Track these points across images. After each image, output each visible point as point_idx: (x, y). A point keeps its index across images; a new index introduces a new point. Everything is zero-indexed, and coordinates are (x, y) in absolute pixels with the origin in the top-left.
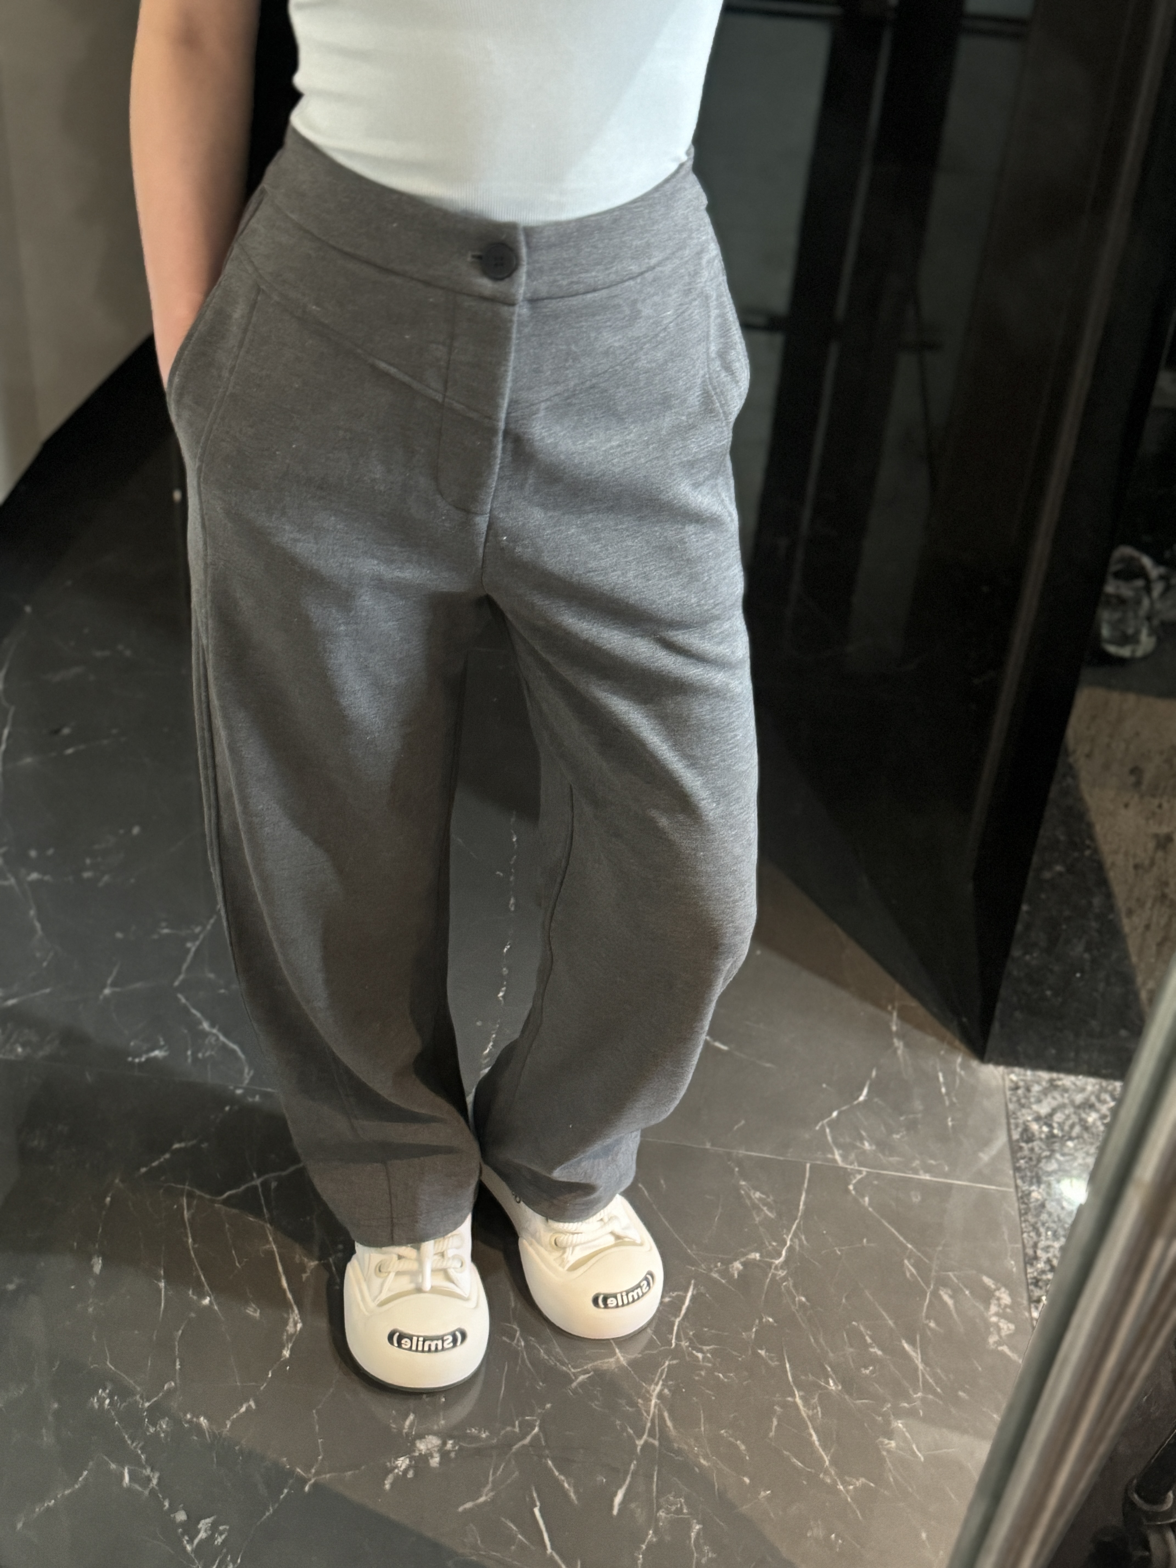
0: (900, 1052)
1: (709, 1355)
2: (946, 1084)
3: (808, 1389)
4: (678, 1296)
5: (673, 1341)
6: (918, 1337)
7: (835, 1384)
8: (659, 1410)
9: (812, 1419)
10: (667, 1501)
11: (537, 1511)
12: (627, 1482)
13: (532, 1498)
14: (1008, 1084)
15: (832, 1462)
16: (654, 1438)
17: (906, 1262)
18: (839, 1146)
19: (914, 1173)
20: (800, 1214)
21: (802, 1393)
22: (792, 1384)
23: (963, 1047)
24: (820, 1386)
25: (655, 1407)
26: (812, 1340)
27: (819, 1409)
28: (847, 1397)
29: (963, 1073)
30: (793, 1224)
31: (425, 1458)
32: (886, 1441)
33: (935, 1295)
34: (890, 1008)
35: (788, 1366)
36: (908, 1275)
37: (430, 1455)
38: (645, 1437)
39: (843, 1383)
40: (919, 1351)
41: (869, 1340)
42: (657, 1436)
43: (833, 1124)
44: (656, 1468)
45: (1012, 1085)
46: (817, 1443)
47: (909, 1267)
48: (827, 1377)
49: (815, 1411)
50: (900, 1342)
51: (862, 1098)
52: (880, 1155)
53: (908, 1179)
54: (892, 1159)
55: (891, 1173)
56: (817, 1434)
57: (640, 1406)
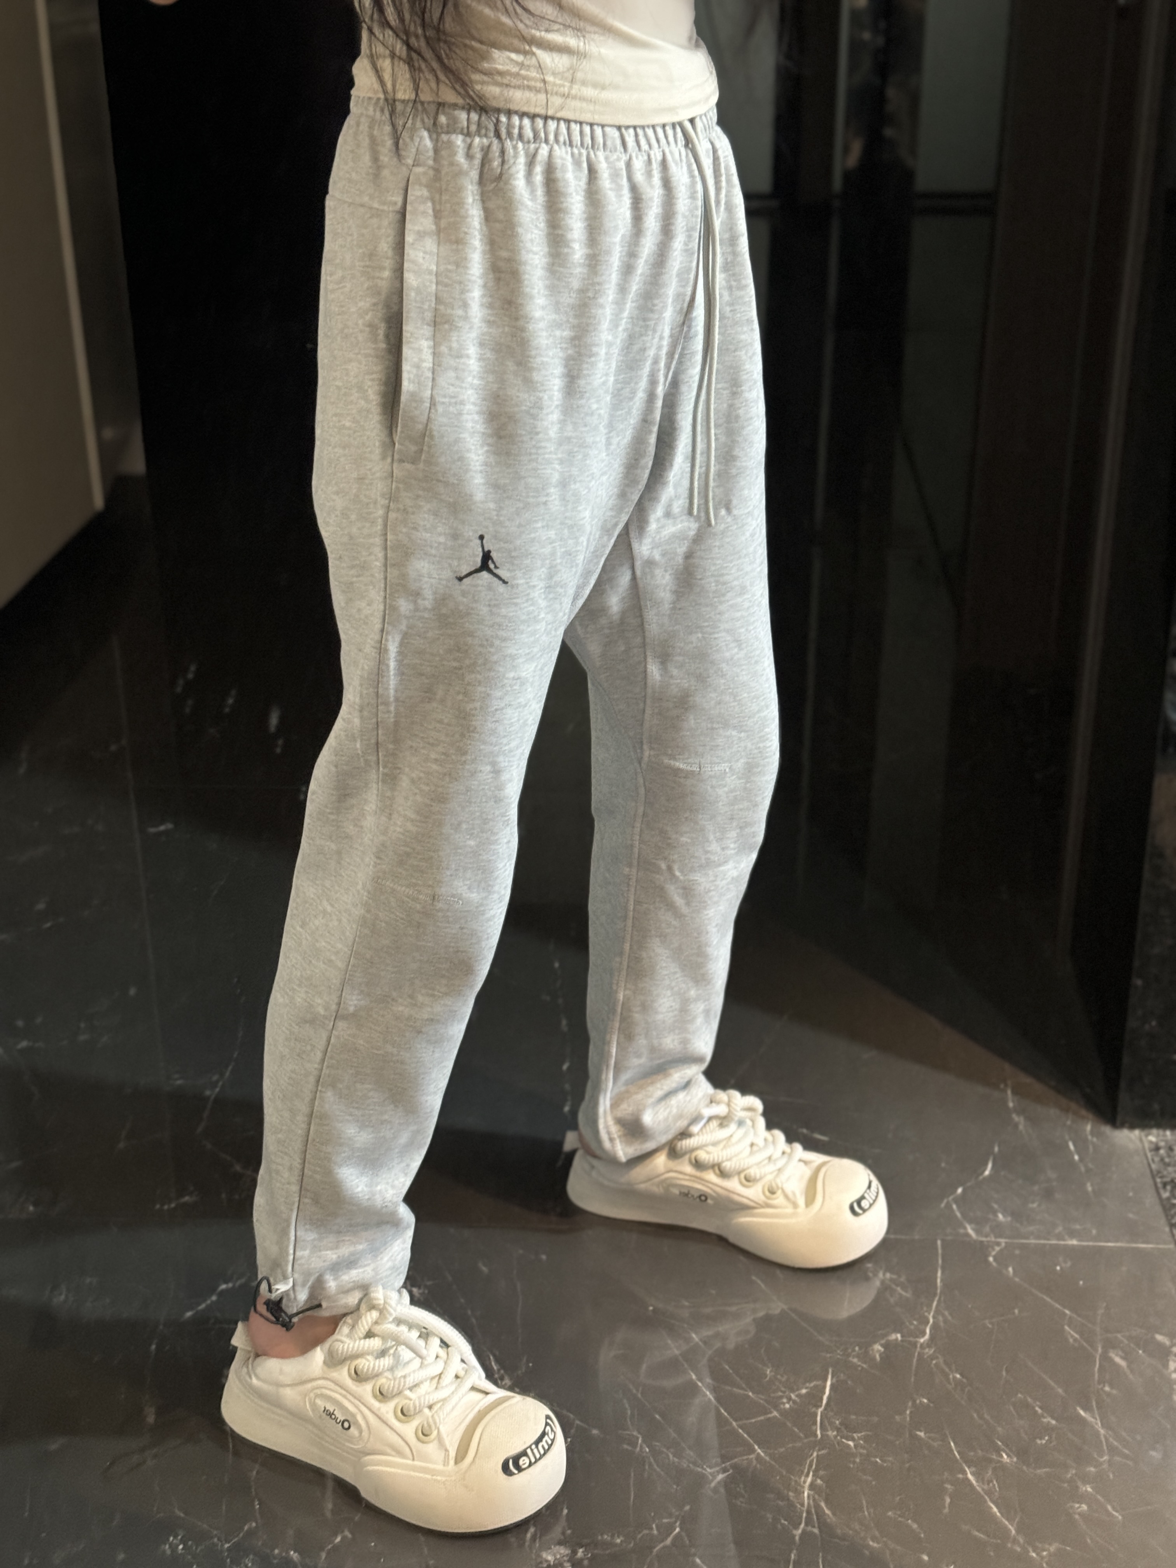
0: (1021, 1127)
1: (861, 1442)
2: (1078, 1153)
3: (979, 1465)
4: (816, 1386)
5: (819, 1432)
6: (1095, 1403)
7: (1008, 1455)
8: (814, 1500)
9: (989, 1493)
14: (1147, 1145)
15: (1018, 1531)
16: (814, 1527)
17: (1066, 1328)
18: (970, 1222)
19: (1059, 1239)
20: (939, 1291)
21: (973, 1469)
22: (960, 1461)
23: (1091, 1116)
24: (990, 1461)
25: (809, 1498)
26: (975, 1415)
27: (995, 1483)
28: (1025, 1468)
29: (1095, 1140)
30: (933, 1301)
32: (1077, 1505)
33: (1105, 1357)
34: (1002, 1086)
35: (952, 1444)
36: (1071, 1340)
37: (560, 1565)
38: (802, 1526)
39: (1018, 1455)
40: (1098, 1417)
41: (1039, 1411)
42: (816, 1525)
43: (959, 1201)
44: (821, 1555)
45: (1153, 1146)
47: (1072, 1334)
48: (998, 1451)
49: (991, 1485)
50: (1076, 1409)
51: (987, 1173)
52: (1018, 1225)
53: (1051, 1245)
54: (1031, 1228)
55: (1033, 1241)
56: (997, 1508)
57: (791, 1498)
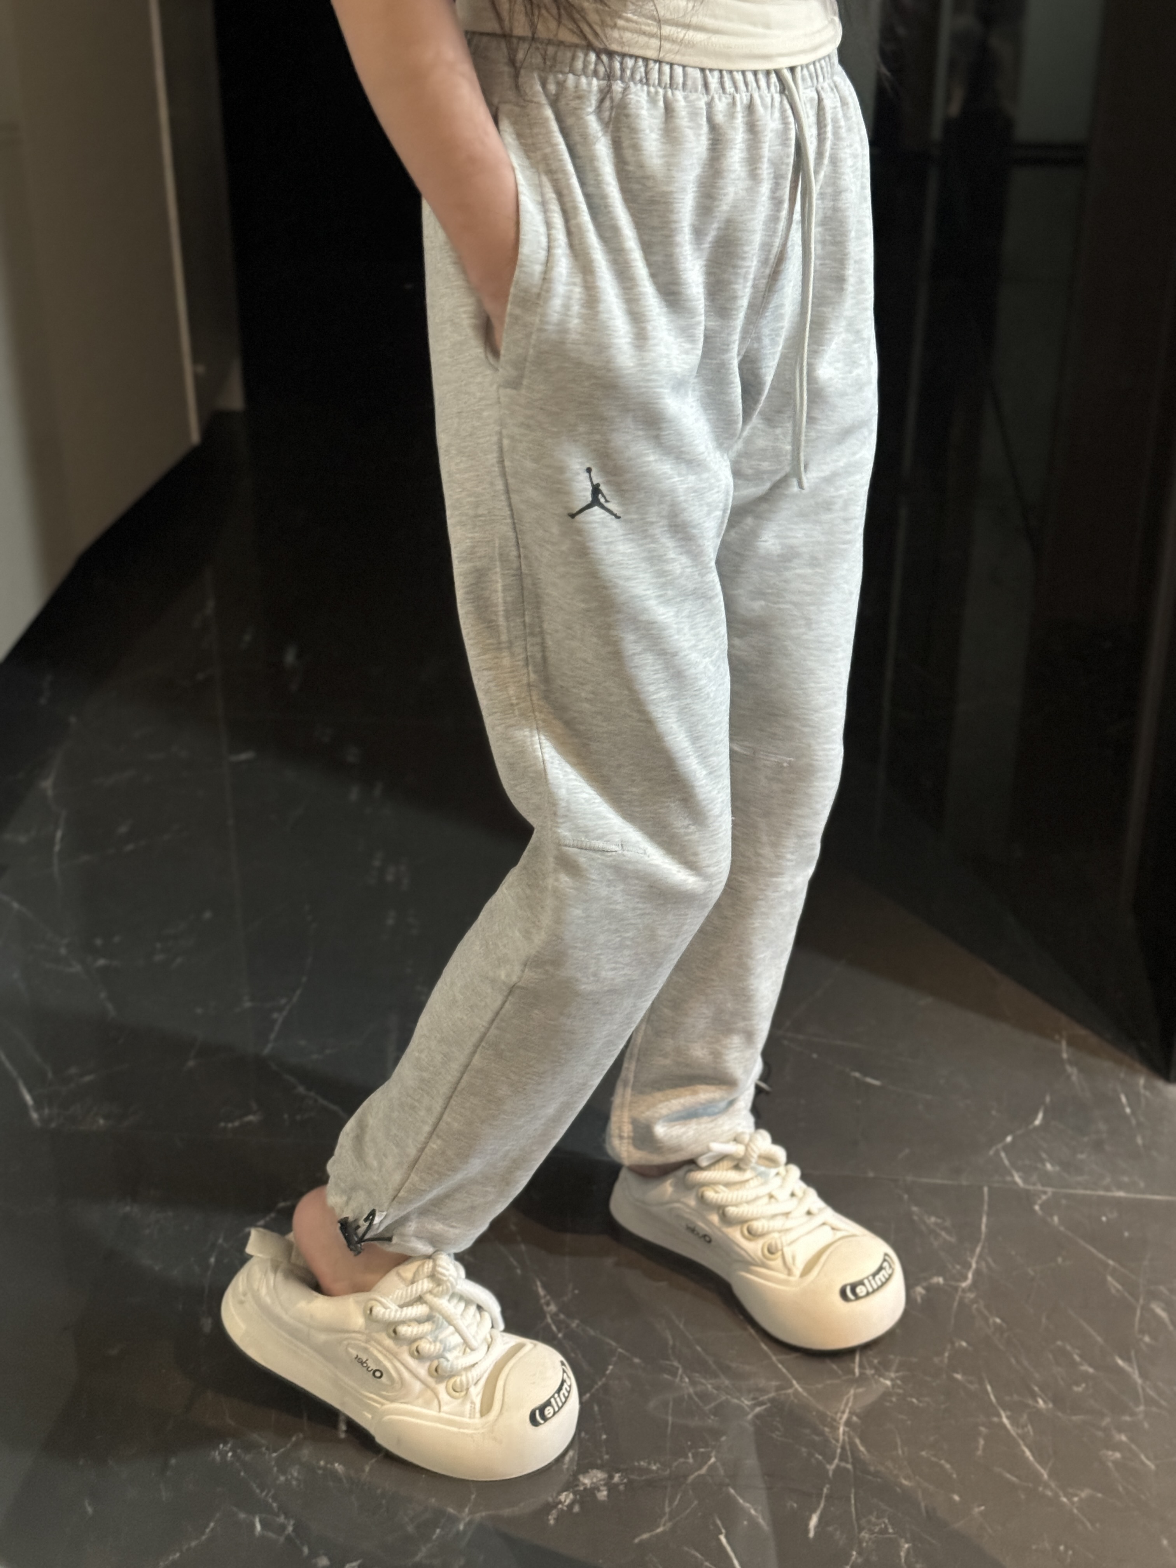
0: (1074, 1078)
1: (899, 1382)
2: (1130, 1105)
3: (1014, 1410)
5: (857, 1371)
6: (1133, 1353)
7: (1045, 1402)
8: (849, 1437)
9: (1023, 1437)
10: (869, 1522)
11: (723, 1538)
12: (822, 1505)
13: (716, 1525)
15: (1050, 1475)
16: (847, 1462)
17: (1109, 1278)
18: (1018, 1170)
19: (1106, 1191)
20: (983, 1237)
21: (1009, 1413)
22: (996, 1405)
23: (1144, 1069)
24: (1026, 1406)
25: (844, 1434)
26: (1013, 1361)
27: (1029, 1427)
28: (1060, 1414)
29: (1148, 1094)
30: (975, 1247)
31: (591, 1491)
32: (1110, 1453)
33: (1146, 1308)
34: (1057, 1037)
35: (989, 1388)
36: (1113, 1291)
37: (595, 1488)
38: (836, 1461)
39: (1054, 1402)
40: (1135, 1367)
41: (1077, 1358)
42: (850, 1460)
43: (1007, 1149)
44: (853, 1491)
46: (1031, 1458)
47: (1114, 1284)
48: (1034, 1396)
49: (1026, 1430)
50: (1114, 1359)
51: (1037, 1122)
52: (1066, 1175)
53: (1099, 1197)
54: (1080, 1179)
55: (1081, 1192)
56: (1031, 1450)
57: (827, 1434)
